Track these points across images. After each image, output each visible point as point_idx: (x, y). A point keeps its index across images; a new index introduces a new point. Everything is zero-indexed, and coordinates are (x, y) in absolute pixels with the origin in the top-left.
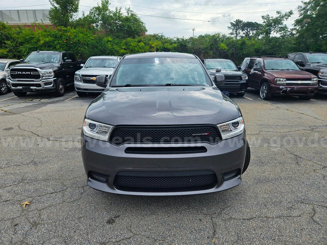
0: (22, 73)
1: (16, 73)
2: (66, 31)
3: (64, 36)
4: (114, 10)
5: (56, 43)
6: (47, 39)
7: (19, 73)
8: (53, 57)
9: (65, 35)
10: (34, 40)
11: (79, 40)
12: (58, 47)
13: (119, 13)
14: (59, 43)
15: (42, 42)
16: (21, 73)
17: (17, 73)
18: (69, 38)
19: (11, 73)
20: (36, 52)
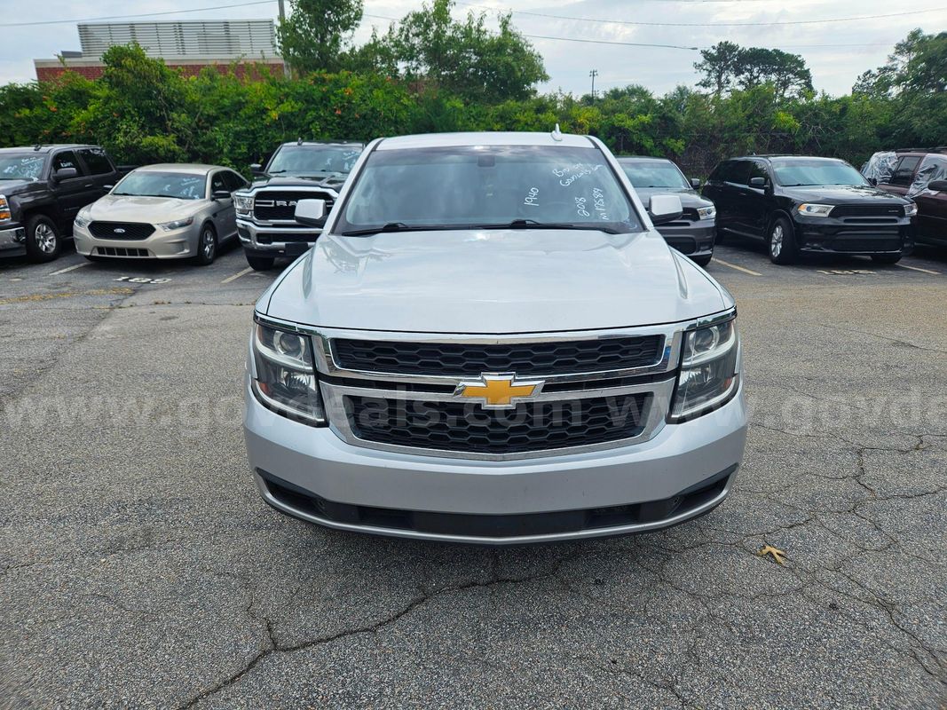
0: (288, 203)
1: (271, 203)
2: (337, 83)
3: (332, 97)
4: (464, 22)
5: (310, 115)
6: (287, 107)
7: (279, 203)
8: (346, 157)
9: (335, 95)
10: (246, 110)
11: (373, 110)
12: (315, 128)
13: (478, 30)
14: (318, 118)
15: (274, 115)
16: (284, 203)
17: (275, 203)
18: (349, 102)
19: (255, 203)
20: (296, 143)
